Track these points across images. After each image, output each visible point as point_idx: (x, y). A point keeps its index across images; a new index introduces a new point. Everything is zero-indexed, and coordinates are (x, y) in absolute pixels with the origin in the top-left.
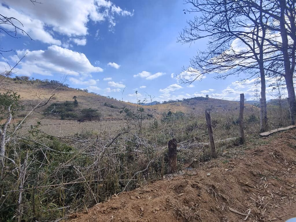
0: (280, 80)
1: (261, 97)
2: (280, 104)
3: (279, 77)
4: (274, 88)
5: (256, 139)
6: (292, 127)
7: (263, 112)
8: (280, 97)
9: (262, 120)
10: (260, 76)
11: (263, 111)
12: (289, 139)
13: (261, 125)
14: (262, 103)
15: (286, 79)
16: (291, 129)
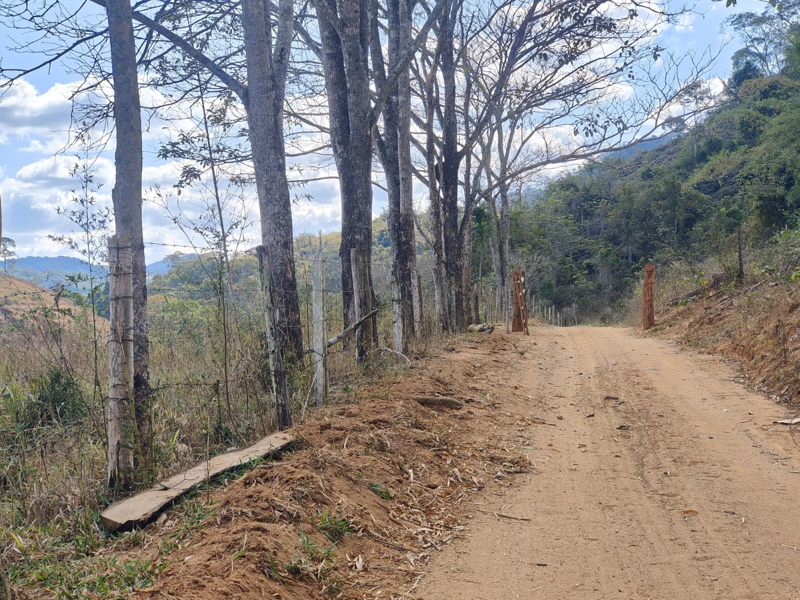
0: (218, 118)
1: (112, 228)
2: (220, 290)
3: (213, 101)
4: (190, 174)
5: (78, 557)
6: (276, 440)
7: (125, 341)
8: (222, 239)
9: (120, 402)
10: (108, 67)
11: (126, 331)
12: (265, 525)
13: (113, 442)
14: (118, 272)
15: (250, 119)
16: (275, 455)
